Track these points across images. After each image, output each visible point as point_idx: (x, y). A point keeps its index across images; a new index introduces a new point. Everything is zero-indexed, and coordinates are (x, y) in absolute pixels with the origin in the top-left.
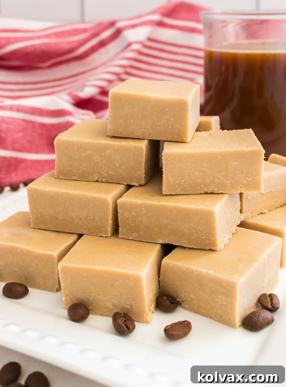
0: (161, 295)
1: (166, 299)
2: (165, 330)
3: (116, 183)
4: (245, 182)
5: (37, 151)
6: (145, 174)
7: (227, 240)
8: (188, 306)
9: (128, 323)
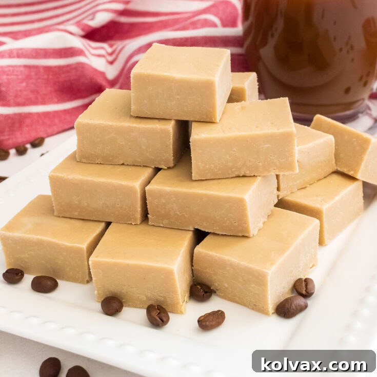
0: (195, 283)
1: (200, 288)
2: (199, 321)
3: (143, 166)
4: (278, 164)
5: (44, 103)
6: (173, 156)
7: (261, 225)
8: (222, 295)
9: (162, 315)
